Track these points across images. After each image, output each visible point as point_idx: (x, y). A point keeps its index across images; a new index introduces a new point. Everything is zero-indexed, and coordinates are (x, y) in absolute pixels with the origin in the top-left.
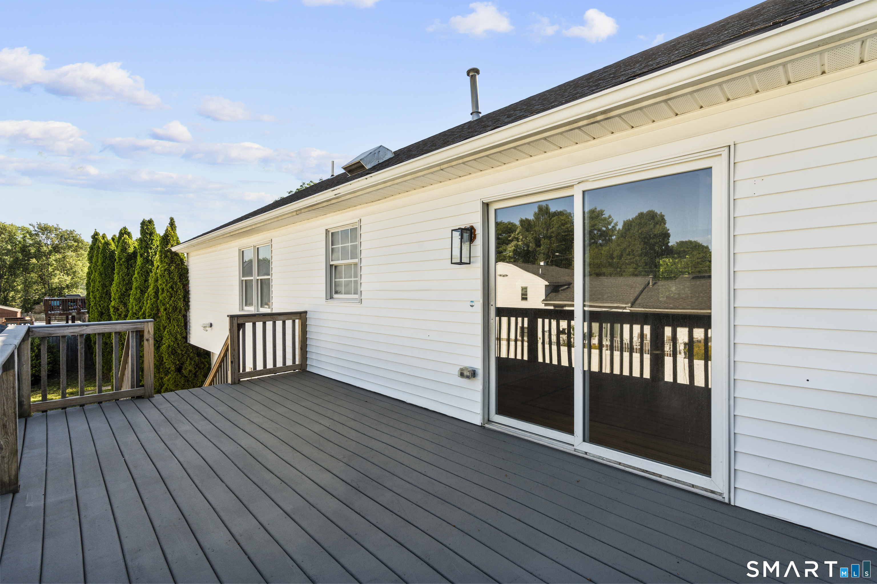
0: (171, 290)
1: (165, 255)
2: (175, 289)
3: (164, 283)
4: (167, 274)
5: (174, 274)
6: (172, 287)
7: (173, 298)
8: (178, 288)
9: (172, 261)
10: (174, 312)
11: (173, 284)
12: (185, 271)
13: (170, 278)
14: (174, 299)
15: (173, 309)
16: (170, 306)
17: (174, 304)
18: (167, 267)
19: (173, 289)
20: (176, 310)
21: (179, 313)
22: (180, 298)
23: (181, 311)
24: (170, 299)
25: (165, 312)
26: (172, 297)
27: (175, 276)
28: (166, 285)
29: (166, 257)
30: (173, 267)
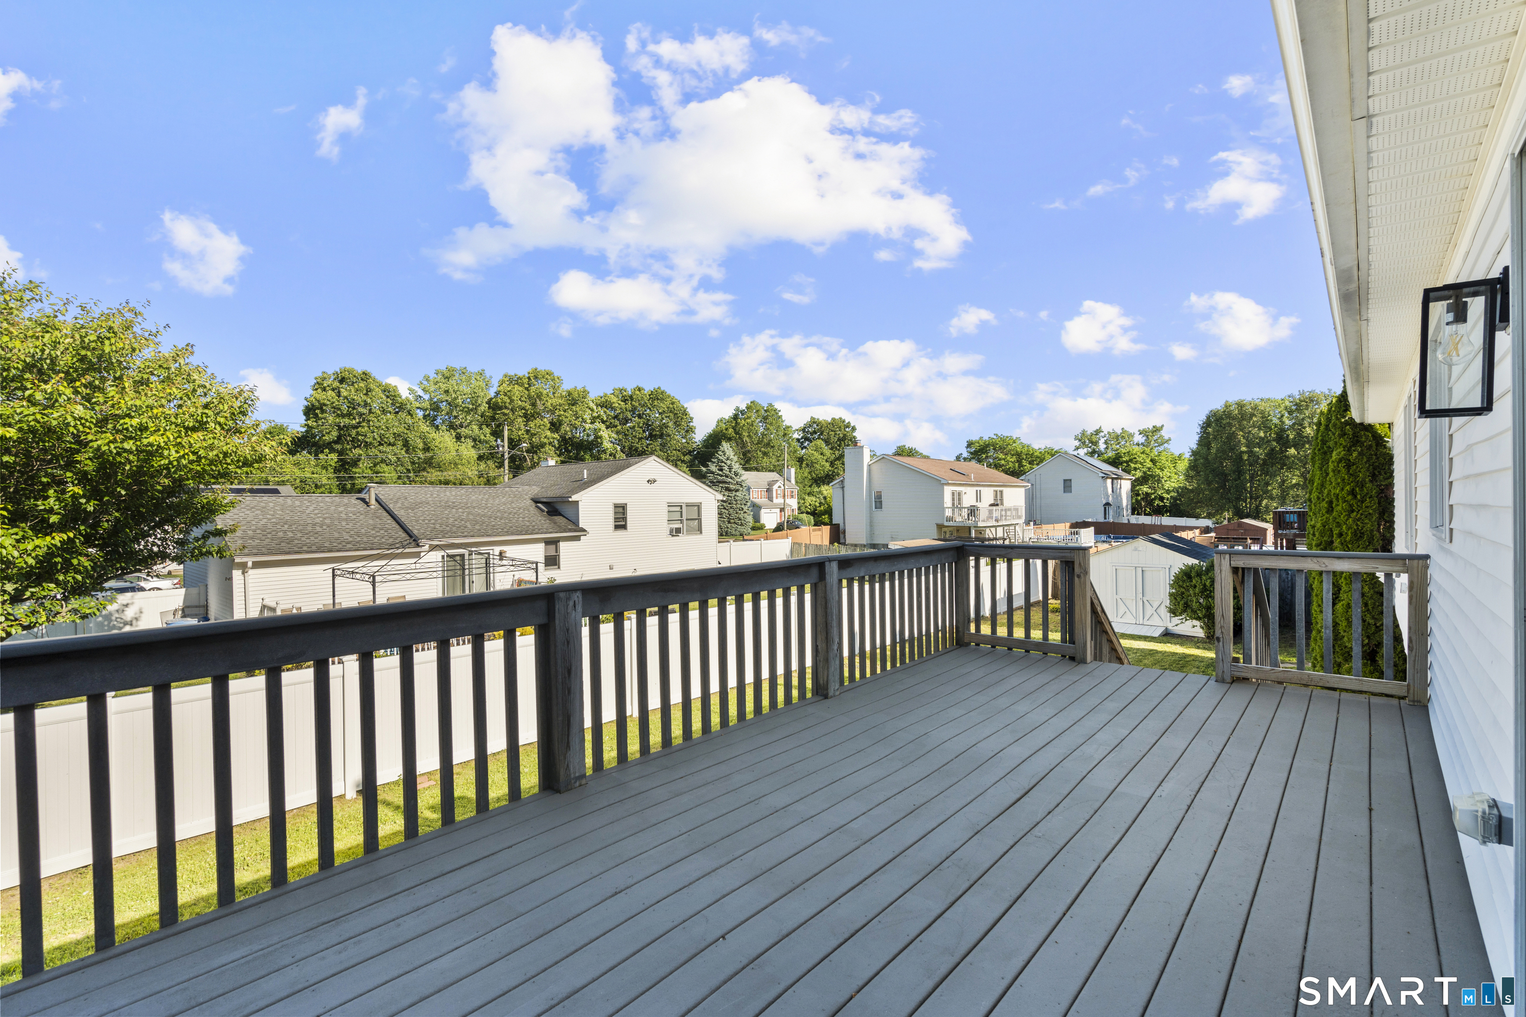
0: (1350, 497)
1: (1342, 430)
2: (1359, 497)
3: (1338, 484)
4: (1344, 467)
5: (1357, 467)
6: (1353, 493)
7: (1355, 514)
8: (1367, 494)
9: (1355, 441)
10: (1358, 540)
11: (1356, 486)
12: (1385, 459)
13: (1351, 474)
14: (1357, 515)
15: (1355, 534)
16: (1349, 528)
17: (1357, 525)
18: (1345, 455)
19: (1355, 497)
20: (1360, 536)
21: (1370, 543)
22: (1370, 514)
23: (1373, 540)
24: (1349, 516)
25: (1339, 540)
26: (1353, 511)
27: (1360, 472)
28: (1342, 489)
29: (1345, 435)
30: (1355, 454)
